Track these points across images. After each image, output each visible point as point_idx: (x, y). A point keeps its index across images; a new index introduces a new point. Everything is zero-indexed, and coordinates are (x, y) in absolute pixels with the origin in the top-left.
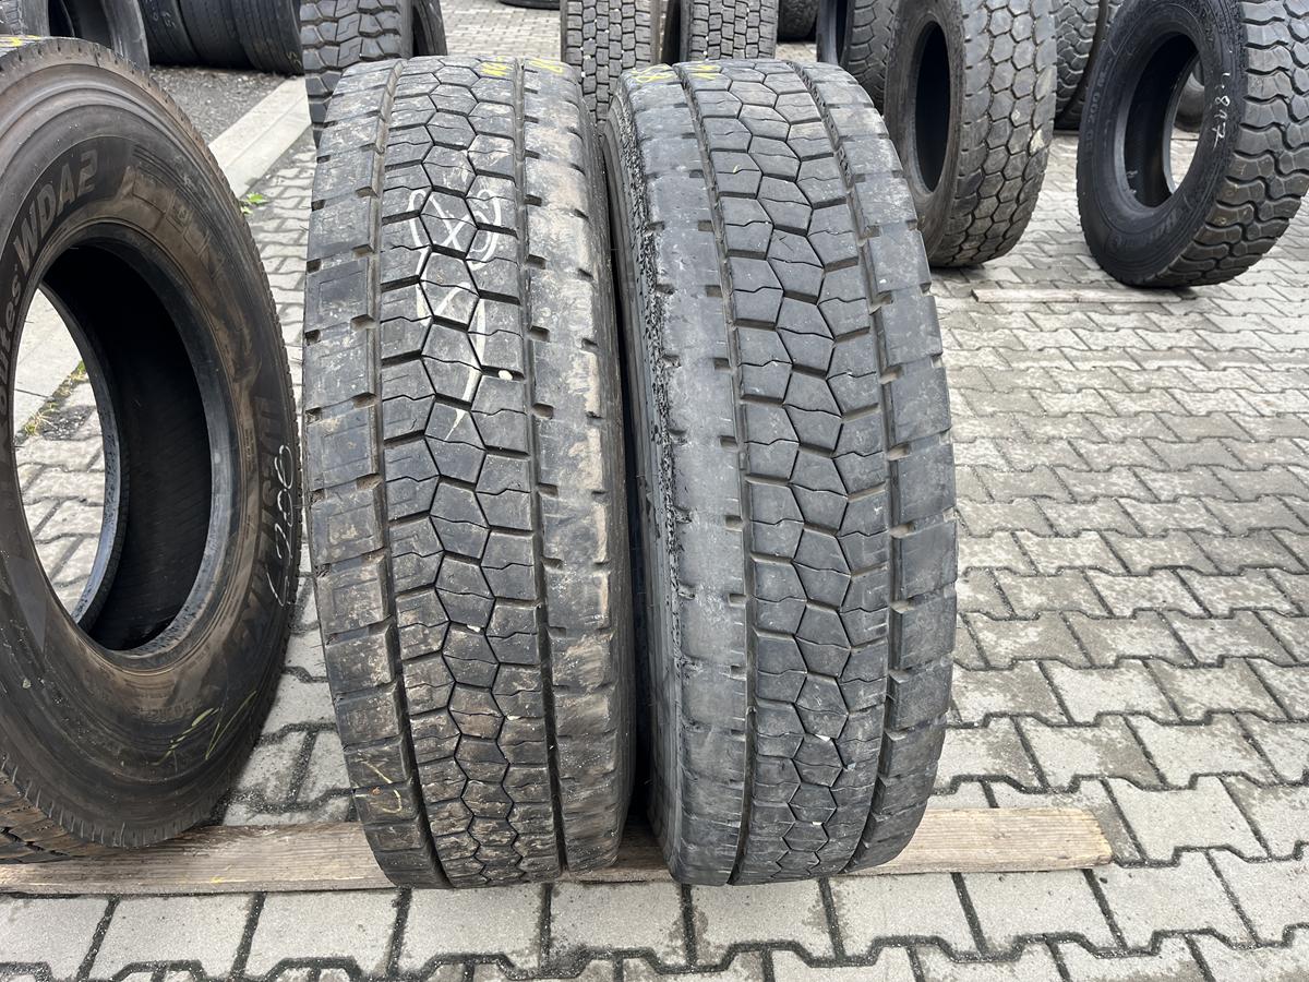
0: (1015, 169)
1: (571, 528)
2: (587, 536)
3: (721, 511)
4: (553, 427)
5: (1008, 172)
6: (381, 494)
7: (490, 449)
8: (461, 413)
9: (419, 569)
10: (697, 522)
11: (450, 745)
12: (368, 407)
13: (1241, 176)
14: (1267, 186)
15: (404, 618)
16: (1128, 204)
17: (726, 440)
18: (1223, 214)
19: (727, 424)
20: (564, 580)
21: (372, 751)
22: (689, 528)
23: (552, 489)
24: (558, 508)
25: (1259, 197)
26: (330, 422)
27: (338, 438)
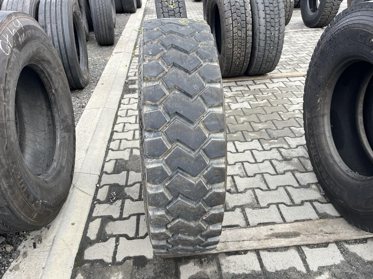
0: (288, 5)
1: (248, 13)
2: (250, 14)
3: (262, 10)
4: (246, 4)
5: (287, 6)
6: (231, 11)
7: (241, 6)
8: (238, 3)
9: (235, 17)
10: (260, 11)
11: (237, 37)
12: (229, 3)
13: (328, 2)
14: (333, 4)
15: (234, 23)
16: (310, 13)
17: (262, 3)
18: (326, 9)
19: (262, 2)
20: (248, 18)
21: (230, 38)
22: (260, 12)
23: (246, 9)
24: (247, 11)
25: (332, 6)
26: (226, 5)
27: (227, 6)
